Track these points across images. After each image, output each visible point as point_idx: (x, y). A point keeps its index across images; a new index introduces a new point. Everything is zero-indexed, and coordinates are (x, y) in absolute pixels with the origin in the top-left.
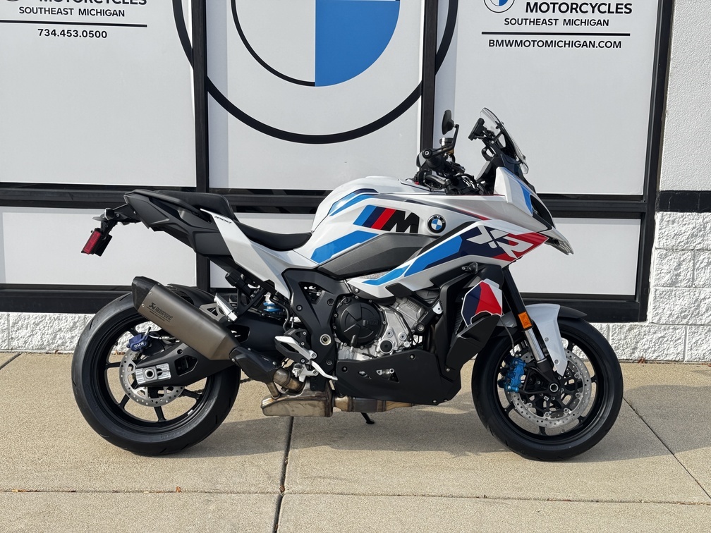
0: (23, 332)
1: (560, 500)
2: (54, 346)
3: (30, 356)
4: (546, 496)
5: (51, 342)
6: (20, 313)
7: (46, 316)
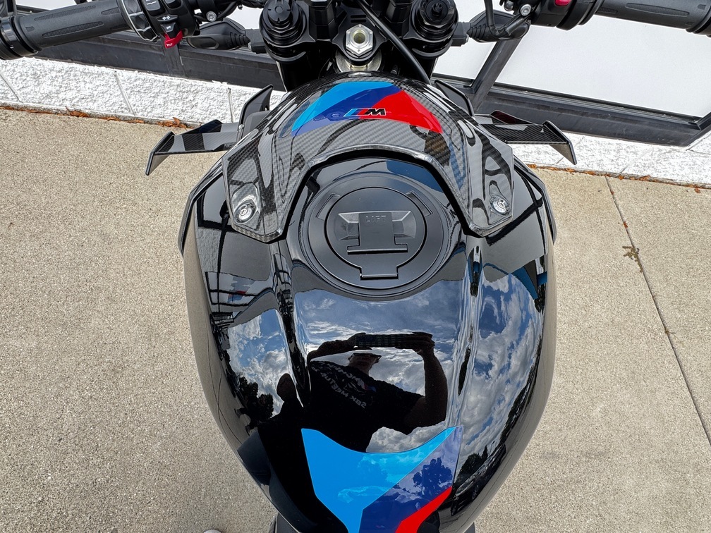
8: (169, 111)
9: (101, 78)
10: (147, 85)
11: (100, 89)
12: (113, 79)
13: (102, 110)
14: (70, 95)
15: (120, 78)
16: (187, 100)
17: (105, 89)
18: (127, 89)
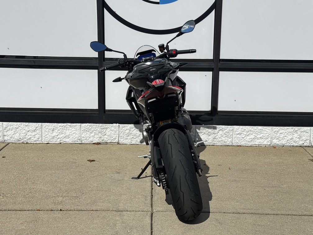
0: (10, 133)
1: (295, 215)
2: (26, 139)
3: (14, 145)
4: (288, 213)
5: (24, 137)
6: (8, 123)
7: (22, 124)
8: (95, 139)
9: (75, 128)
10: (90, 128)
11: (73, 132)
12: (79, 127)
13: (70, 141)
14: (61, 136)
15: (82, 126)
16: (103, 132)
17: (75, 132)
18: (83, 131)
